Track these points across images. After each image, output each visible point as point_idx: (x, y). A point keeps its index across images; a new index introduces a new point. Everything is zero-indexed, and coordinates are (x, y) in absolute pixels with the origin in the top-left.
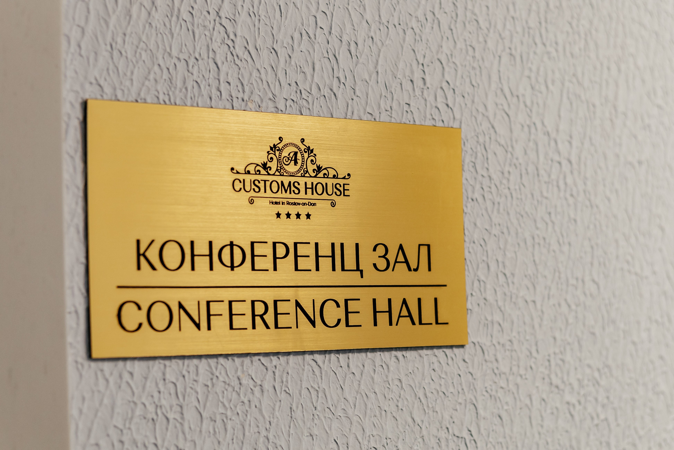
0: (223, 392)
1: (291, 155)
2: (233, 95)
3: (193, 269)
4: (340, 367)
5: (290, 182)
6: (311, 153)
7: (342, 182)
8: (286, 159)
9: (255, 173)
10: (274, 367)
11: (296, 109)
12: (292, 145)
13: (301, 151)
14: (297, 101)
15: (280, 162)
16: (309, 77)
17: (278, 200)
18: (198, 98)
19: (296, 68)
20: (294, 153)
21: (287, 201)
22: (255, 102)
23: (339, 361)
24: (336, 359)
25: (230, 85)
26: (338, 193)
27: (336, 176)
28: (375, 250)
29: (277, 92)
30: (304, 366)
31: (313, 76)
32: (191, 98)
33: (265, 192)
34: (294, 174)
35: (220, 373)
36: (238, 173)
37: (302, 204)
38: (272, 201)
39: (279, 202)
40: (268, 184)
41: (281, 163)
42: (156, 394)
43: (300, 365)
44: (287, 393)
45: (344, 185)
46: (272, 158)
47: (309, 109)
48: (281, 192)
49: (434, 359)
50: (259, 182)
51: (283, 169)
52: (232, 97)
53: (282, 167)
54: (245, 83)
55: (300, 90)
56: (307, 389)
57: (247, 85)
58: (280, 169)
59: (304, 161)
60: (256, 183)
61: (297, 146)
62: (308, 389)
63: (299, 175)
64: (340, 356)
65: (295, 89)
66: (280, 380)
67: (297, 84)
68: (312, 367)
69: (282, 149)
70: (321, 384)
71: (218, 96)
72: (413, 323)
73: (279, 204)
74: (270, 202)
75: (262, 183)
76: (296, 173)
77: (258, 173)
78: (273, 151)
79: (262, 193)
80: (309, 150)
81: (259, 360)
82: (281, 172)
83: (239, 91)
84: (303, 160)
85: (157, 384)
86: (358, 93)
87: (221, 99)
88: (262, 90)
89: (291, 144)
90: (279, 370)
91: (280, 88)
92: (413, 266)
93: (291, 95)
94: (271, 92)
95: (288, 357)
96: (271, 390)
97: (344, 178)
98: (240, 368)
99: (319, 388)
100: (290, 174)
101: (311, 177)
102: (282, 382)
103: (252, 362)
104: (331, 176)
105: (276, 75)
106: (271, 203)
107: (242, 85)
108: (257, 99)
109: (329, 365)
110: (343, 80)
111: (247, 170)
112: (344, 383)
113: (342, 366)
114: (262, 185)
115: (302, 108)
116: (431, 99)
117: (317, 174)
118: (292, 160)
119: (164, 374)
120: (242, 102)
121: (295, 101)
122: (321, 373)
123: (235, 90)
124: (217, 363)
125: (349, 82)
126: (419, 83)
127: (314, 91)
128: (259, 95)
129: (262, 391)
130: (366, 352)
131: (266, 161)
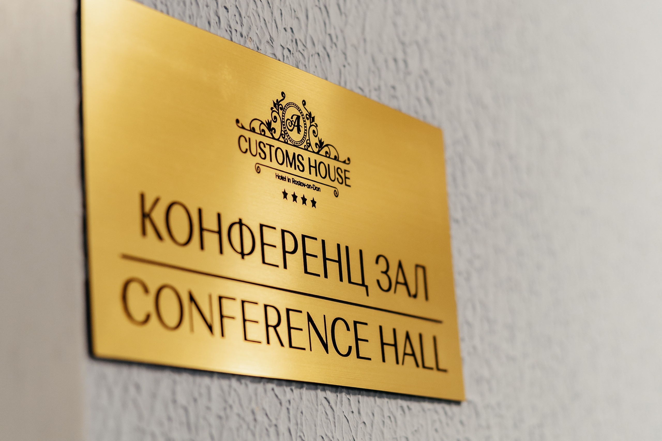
0: (238, 430)
1: (295, 118)
2: (232, 26)
3: (202, 247)
4: (351, 413)
5: (294, 154)
6: (312, 122)
7: (343, 166)
8: (289, 122)
9: (259, 133)
10: (288, 402)
11: (293, 62)
12: (294, 106)
13: (303, 117)
14: (293, 53)
15: (284, 125)
16: (303, 26)
17: (284, 175)
18: (197, 19)
19: (290, 11)
20: (296, 116)
21: (293, 179)
22: (253, 41)
23: (350, 405)
24: (347, 401)
25: (228, 12)
26: (340, 181)
27: (337, 158)
28: (377, 262)
29: (274, 35)
30: (317, 405)
31: (307, 26)
32: (190, 17)
33: (271, 161)
34: (297, 145)
35: (234, 402)
36: (243, 127)
37: (307, 186)
38: (278, 174)
39: (285, 177)
40: (273, 150)
41: (284, 126)
42: (166, 422)
43: (312, 403)
44: (302, 440)
45: (345, 171)
46: (275, 117)
47: (305, 65)
48: (286, 164)
49: (436, 417)
50: (265, 147)
51: (287, 135)
52: (230, 27)
53: (286, 132)
54: (243, 14)
55: (296, 40)
56: (321, 438)
57: (244, 18)
58: (284, 134)
61: (299, 109)
62: (323, 438)
63: (302, 146)
64: (350, 397)
65: (290, 37)
66: (294, 422)
67: (292, 32)
68: (324, 408)
69: (285, 109)
70: (335, 432)
71: (217, 23)
72: (417, 365)
73: (284, 181)
74: (276, 176)
77: (263, 133)
78: (276, 109)
79: (267, 162)
80: (311, 117)
81: (273, 389)
82: (285, 138)
83: (237, 23)
84: (306, 129)
85: (166, 407)
86: (349, 60)
87: (220, 27)
88: (259, 29)
89: (294, 105)
90: (293, 408)
91: (277, 31)
92: (413, 292)
93: (287, 42)
94: (268, 33)
95: (302, 390)
96: (287, 434)
97: (344, 162)
98: (254, 398)
99: (333, 437)
100: (293, 143)
101: (313, 152)
102: (297, 424)
105: (272, 13)
106: (277, 177)
107: (240, 15)
108: (255, 38)
109: (341, 408)
110: (334, 40)
111: (252, 127)
112: (356, 435)
113: (354, 411)
114: (267, 150)
115: (299, 62)
116: (413, 87)
117: (319, 151)
118: (295, 125)
119: (174, 393)
120: (241, 37)
121: (292, 52)
122: (334, 418)
123: (233, 20)
124: (230, 386)
125: (340, 44)
126: (401, 64)
127: (309, 45)
128: (257, 33)
129: (278, 434)
130: (374, 396)
131: (270, 119)
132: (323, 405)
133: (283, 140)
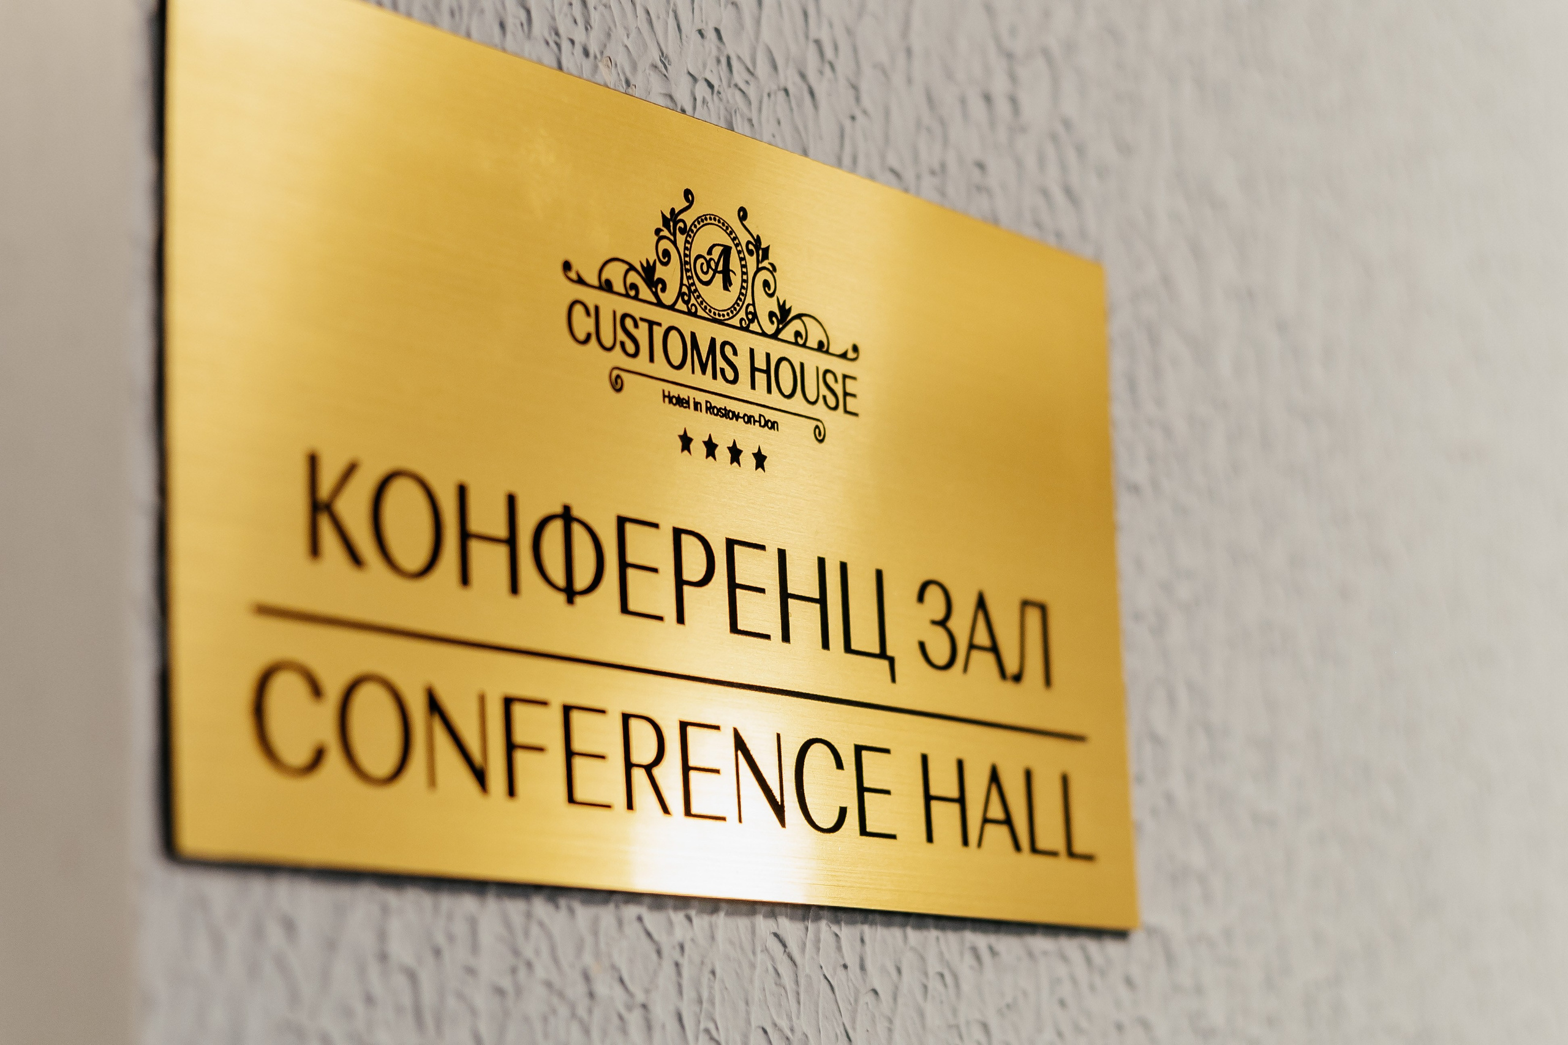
0: (545, 1019)
1: (717, 251)
2: (561, 31)
3: (465, 580)
4: (842, 968)
5: (713, 341)
6: (763, 260)
7: (840, 367)
8: (702, 264)
9: (623, 291)
10: (678, 949)
11: (719, 114)
12: (717, 223)
13: (739, 248)
14: (721, 90)
15: (687, 271)
16: (749, 22)
17: (684, 393)
18: (470, 15)
20: (722, 248)
21: (707, 402)
22: (616, 65)
23: (839, 948)
24: (832, 940)
26: (832, 402)
27: (826, 345)
28: (921, 598)
29: (671, 50)
30: (754, 953)
31: (758, 22)
32: (452, 14)
33: (652, 360)
34: (722, 318)
35: (537, 952)
36: (580, 281)
37: (743, 418)
38: (669, 392)
39: (687, 399)
40: (659, 333)
41: (689, 274)
42: (359, 1007)
43: (742, 948)
44: (712, 1038)
45: (845, 377)
46: (666, 253)
47: (750, 120)
48: (691, 367)
49: (1062, 970)
50: (636, 326)
51: (695, 295)
52: (557, 34)
53: (693, 288)
56: (761, 1031)
57: (595, 8)
58: (687, 292)
59: (746, 281)
60: (629, 323)
61: (730, 229)
62: (765, 1032)
63: (735, 322)
64: (841, 930)
65: (714, 52)
66: (693, 995)
67: (720, 38)
68: (773, 959)
69: (692, 231)
70: (798, 1018)
71: (522, 25)
72: (1017, 847)
73: (685, 407)
74: (664, 396)
75: (644, 326)
76: (728, 314)
77: (632, 293)
78: (669, 231)
79: (641, 363)
80: (759, 249)
81: (640, 919)
82: (691, 303)
83: (575, 22)
84: (745, 277)
85: (362, 971)
86: (866, 101)
87: (529, 35)
88: (633, 34)
89: (715, 219)
90: (691, 962)
91: (679, 37)
92: (1012, 667)
93: (705, 65)
94: (656, 43)
95: (714, 918)
96: (672, 1025)
97: (844, 356)
98: (589, 940)
99: (792, 1030)
100: (712, 314)
101: (764, 334)
102: (700, 1001)
103: (620, 923)
104: (813, 343)
106: (667, 400)
107: (584, 2)
108: (621, 59)
109: (815, 958)
110: (829, 53)
111: (603, 279)
112: (853, 1021)
113: (849, 964)
115: (733, 113)
116: (1031, 161)
117: (778, 331)
118: (719, 270)
119: (382, 936)
120: (584, 58)
121: (716, 88)
122: (797, 983)
123: (566, 15)
124: (529, 915)
125: (844, 64)
126: (1003, 107)
127: (762, 68)
128: (626, 46)
129: (649, 1026)
130: (903, 926)
131: (652, 258)
132: (769, 953)
133: (684, 308)
